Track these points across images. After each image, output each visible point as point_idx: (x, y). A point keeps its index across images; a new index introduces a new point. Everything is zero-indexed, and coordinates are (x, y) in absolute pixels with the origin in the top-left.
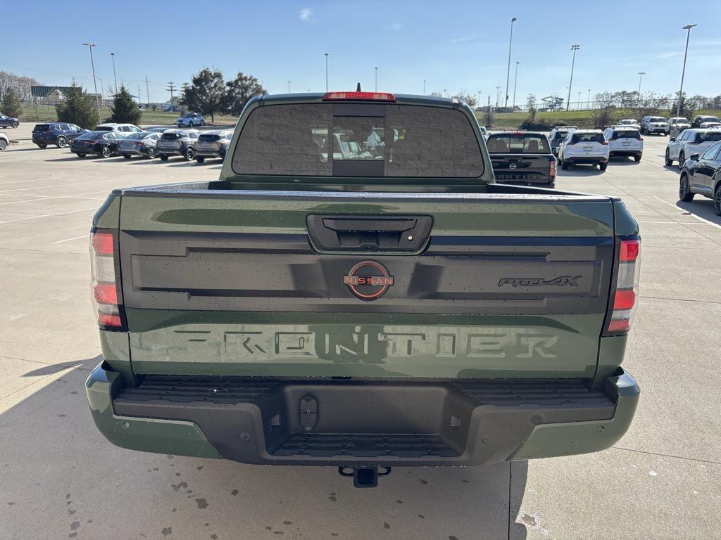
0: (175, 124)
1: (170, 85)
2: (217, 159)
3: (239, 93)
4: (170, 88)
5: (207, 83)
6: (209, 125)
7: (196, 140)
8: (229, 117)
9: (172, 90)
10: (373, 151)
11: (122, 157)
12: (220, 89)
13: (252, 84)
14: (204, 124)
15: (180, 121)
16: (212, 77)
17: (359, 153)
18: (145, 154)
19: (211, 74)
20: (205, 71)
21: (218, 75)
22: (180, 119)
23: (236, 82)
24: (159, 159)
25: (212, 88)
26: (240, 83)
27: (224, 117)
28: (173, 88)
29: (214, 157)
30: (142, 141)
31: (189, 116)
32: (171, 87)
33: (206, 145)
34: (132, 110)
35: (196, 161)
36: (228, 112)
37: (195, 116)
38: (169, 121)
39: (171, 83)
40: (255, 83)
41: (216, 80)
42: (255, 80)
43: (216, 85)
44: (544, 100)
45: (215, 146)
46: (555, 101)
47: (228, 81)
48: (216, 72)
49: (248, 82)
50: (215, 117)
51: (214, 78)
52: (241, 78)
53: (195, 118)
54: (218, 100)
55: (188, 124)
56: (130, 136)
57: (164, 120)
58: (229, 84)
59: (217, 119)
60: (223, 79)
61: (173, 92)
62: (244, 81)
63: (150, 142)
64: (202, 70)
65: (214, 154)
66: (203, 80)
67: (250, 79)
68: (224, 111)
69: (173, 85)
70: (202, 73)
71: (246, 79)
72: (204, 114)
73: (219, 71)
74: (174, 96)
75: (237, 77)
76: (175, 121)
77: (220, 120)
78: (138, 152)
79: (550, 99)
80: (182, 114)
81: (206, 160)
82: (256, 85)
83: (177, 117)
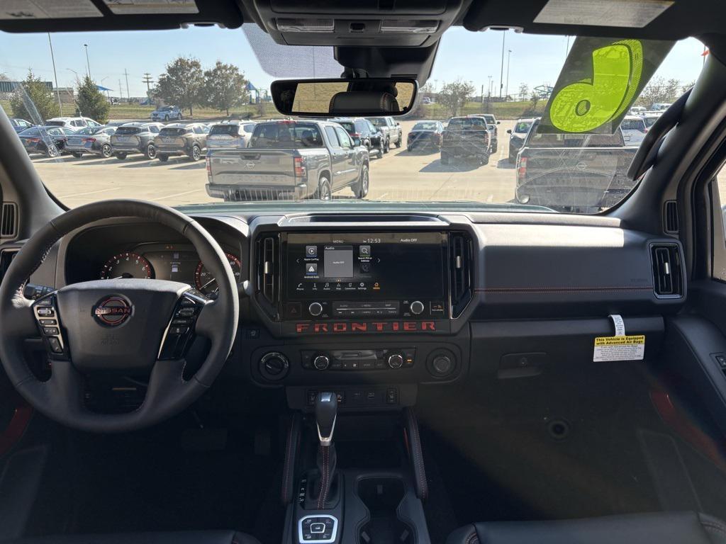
0: (150, 118)
1: (146, 76)
2: (182, 156)
3: (218, 83)
4: (146, 80)
5: (183, 73)
6: (187, 118)
7: (157, 135)
8: (210, 110)
9: (148, 82)
10: (367, 144)
11: (72, 156)
12: (197, 79)
13: (232, 74)
14: (182, 118)
15: (154, 115)
16: (189, 66)
17: (352, 147)
18: (98, 152)
19: (187, 63)
20: (180, 60)
21: (196, 64)
22: (155, 112)
23: (215, 71)
24: (115, 158)
25: (189, 78)
26: (219, 73)
27: (203, 110)
28: (150, 80)
29: (179, 154)
30: (94, 137)
31: (164, 109)
32: (148, 78)
33: (169, 140)
34: (99, 104)
35: (158, 160)
36: (208, 105)
37: (171, 109)
38: (144, 115)
39: (147, 74)
40: (235, 72)
41: (193, 70)
42: (236, 69)
43: (193, 75)
44: (535, 89)
45: (179, 142)
46: (547, 91)
47: (206, 70)
48: (193, 60)
49: (228, 72)
50: (193, 110)
51: (191, 67)
52: (219, 67)
53: (172, 112)
54: (195, 93)
55: (162, 118)
56: (80, 131)
57: (139, 115)
58: (208, 74)
59: (195, 112)
60: (201, 68)
61: (150, 84)
62: (224, 71)
63: (103, 137)
64: (177, 59)
65: (179, 151)
66: (179, 69)
67: (230, 68)
68: (204, 104)
69: (149, 76)
70: (177, 63)
71: (225, 67)
72: (181, 107)
73: (197, 59)
74: (151, 88)
75: (215, 67)
76: (150, 114)
77: (200, 113)
78: (89, 149)
79: (542, 88)
80: (158, 107)
81: (170, 158)
82: (237, 74)
83: (152, 111)
